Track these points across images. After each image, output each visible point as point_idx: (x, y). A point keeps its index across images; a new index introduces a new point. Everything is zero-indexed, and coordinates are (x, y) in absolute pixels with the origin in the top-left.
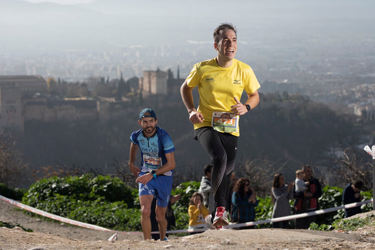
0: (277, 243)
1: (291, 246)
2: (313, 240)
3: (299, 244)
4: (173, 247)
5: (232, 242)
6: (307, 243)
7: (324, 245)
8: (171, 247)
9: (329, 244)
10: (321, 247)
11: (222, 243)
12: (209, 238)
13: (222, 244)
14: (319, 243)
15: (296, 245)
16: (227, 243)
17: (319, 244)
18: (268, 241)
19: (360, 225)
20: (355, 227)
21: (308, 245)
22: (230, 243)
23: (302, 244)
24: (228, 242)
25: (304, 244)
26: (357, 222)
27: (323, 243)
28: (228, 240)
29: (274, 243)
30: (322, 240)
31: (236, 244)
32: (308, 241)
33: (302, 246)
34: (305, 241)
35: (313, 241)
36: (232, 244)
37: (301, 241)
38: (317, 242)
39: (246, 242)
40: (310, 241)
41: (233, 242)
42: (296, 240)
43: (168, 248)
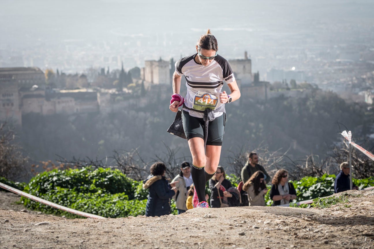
1: (265, 219)
3: (272, 217)
5: (212, 216)
10: (292, 219)
11: (204, 217)
12: (194, 213)
15: (270, 218)
16: (208, 217)
19: (333, 203)
20: (329, 205)
21: (280, 218)
22: (211, 217)
23: (275, 217)
24: (210, 216)
25: (277, 217)
26: (332, 200)
30: (294, 214)
31: (216, 217)
33: (275, 219)
36: (213, 218)
39: (225, 216)
41: (214, 215)
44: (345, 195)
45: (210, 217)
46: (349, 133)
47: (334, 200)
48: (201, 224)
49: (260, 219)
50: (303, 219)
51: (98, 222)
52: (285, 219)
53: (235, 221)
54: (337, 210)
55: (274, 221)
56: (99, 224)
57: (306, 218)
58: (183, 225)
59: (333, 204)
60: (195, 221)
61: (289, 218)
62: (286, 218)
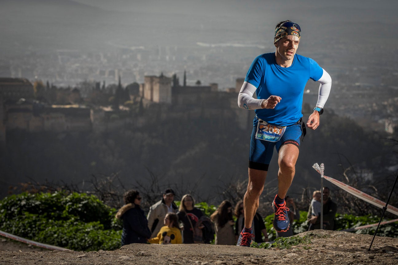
0: (193, 256)
2: (232, 254)
3: (215, 258)
4: (87, 257)
5: (145, 254)
6: (224, 257)
7: (240, 259)
8: (84, 257)
9: (246, 259)
10: (237, 261)
13: (136, 255)
14: (236, 257)
16: (141, 254)
17: (236, 259)
18: (185, 254)
19: (295, 243)
20: (290, 245)
23: (219, 258)
25: (221, 258)
26: (294, 240)
27: (240, 258)
28: (143, 252)
29: (190, 256)
30: (241, 255)
31: (150, 255)
32: (226, 255)
33: (218, 259)
34: (223, 255)
35: (231, 256)
36: (146, 256)
37: (218, 254)
38: (235, 256)
39: (162, 255)
40: (228, 255)
41: (147, 253)
42: (214, 254)
43: (80, 257)
44: (310, 235)
45: (143, 255)
46: (322, 165)
47: (297, 240)
48: (129, 262)
49: (200, 259)
50: (250, 261)
51: (14, 256)
52: (229, 260)
53: (169, 260)
54: (294, 252)
55: (215, 262)
56: (14, 258)
57: (252, 260)
58: (107, 263)
59: (295, 245)
60: (124, 259)
61: (234, 260)
62: (231, 260)
